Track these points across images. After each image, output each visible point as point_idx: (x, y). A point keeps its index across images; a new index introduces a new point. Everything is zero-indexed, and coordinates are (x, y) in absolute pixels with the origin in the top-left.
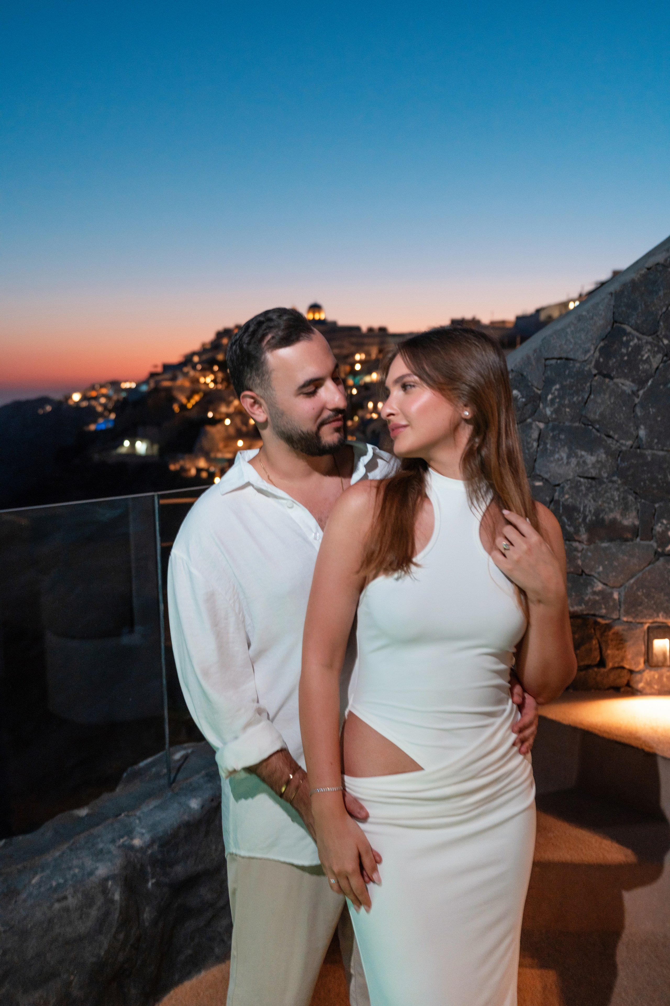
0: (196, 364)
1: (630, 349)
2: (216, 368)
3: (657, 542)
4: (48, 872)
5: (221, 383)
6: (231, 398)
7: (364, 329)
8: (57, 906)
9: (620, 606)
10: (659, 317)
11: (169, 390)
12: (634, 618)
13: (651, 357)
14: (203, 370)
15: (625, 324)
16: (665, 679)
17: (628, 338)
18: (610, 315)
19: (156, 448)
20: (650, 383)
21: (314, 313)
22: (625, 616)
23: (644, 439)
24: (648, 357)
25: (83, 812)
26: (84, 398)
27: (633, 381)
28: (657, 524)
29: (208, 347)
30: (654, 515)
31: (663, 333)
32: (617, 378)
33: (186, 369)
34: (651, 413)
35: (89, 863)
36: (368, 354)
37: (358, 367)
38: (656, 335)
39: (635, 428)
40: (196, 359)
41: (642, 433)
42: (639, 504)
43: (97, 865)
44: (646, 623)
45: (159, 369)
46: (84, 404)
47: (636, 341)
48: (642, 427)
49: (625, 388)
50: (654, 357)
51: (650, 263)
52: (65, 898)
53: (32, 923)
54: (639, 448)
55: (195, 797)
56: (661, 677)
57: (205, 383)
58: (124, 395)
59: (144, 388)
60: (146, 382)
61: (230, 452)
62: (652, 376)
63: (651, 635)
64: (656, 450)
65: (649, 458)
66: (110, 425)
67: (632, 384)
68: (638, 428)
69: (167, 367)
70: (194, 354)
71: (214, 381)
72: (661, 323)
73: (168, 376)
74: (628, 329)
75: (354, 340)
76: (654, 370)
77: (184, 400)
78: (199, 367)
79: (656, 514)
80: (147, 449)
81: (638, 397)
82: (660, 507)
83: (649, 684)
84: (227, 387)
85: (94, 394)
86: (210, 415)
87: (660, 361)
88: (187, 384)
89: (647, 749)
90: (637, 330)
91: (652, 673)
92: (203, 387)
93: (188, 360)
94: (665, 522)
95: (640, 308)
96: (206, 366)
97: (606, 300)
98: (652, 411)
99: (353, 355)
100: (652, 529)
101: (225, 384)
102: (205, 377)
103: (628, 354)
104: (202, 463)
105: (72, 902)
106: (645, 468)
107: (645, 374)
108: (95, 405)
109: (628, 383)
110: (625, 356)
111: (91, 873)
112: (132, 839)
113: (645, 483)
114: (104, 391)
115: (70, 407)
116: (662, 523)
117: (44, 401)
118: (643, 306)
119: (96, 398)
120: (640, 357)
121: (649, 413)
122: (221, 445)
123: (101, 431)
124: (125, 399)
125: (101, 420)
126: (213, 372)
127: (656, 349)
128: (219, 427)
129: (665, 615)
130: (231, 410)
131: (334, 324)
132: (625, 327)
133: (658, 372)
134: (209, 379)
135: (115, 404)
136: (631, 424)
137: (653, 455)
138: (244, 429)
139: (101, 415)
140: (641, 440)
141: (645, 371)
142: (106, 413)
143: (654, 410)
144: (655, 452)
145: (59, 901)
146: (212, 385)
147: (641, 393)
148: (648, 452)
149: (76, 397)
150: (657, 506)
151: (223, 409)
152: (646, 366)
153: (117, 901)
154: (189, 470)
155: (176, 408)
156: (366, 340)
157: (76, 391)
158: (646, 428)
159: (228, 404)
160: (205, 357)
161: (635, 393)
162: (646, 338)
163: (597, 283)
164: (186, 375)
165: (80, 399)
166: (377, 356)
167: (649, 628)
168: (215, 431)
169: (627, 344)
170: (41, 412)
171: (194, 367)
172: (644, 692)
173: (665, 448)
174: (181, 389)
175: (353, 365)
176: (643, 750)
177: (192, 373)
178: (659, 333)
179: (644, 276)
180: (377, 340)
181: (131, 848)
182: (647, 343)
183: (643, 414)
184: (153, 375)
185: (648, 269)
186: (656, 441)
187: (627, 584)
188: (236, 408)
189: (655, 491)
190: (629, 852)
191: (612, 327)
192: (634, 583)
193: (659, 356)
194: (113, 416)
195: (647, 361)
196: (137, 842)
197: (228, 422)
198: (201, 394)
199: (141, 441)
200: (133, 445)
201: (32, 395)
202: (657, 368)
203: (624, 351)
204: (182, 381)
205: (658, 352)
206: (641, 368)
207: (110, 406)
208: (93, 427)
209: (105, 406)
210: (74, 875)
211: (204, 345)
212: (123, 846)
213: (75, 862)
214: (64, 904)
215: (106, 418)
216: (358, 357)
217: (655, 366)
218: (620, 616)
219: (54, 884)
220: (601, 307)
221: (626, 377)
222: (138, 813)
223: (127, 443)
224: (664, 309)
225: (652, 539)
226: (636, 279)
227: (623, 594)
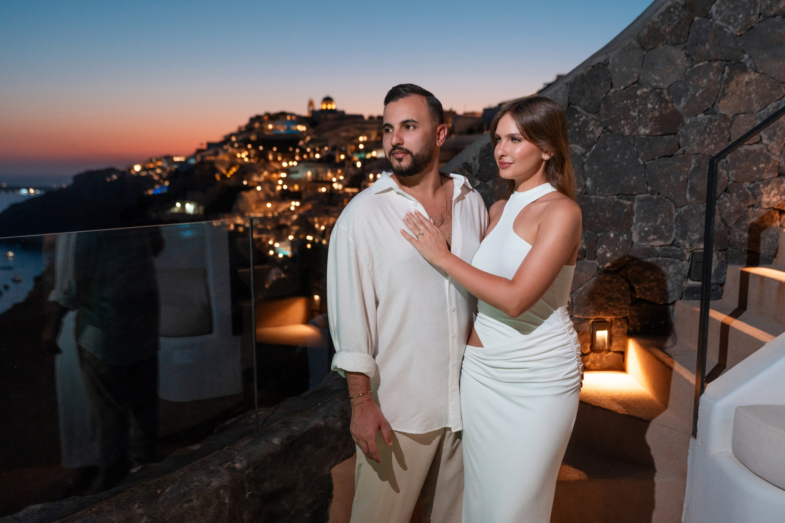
0: (233, 143)
1: (580, 123)
2: (249, 146)
3: (599, 261)
4: (176, 484)
5: (254, 158)
6: (262, 170)
7: (366, 117)
8: (186, 505)
9: (573, 307)
10: (600, 101)
11: (212, 163)
12: (583, 315)
13: (595, 130)
14: (239, 147)
15: (576, 105)
16: (604, 359)
17: (579, 115)
18: (566, 99)
19: (201, 208)
20: (594, 148)
21: (327, 104)
22: (576, 314)
23: (590, 187)
24: (593, 129)
25: (197, 447)
26: (144, 169)
27: (582, 146)
28: (599, 248)
29: (243, 129)
30: (597, 241)
31: (604, 112)
32: (572, 144)
33: (225, 147)
34: (595, 169)
35: (204, 478)
36: (369, 136)
37: (361, 146)
38: (598, 114)
39: (584, 180)
40: (234, 139)
41: (589, 183)
42: (586, 234)
43: (212, 480)
44: (591, 319)
45: (204, 147)
46: (144, 174)
47: (584, 117)
48: (589, 179)
49: (576, 151)
50: (597, 129)
51: (595, 62)
52: (191, 500)
53: (169, 517)
54: (586, 194)
55: (276, 436)
56: (601, 357)
57: (241, 157)
58: (175, 166)
59: (192, 161)
60: (194, 156)
61: (261, 212)
62: (595, 143)
63: (594, 327)
64: (598, 195)
65: (594, 201)
66: (165, 190)
67: (582, 149)
68: (585, 180)
69: (210, 145)
70: (232, 135)
71: (248, 156)
72: (602, 105)
73: (211, 152)
74: (579, 109)
75: (358, 125)
76: (596, 139)
77: (224, 171)
78: (236, 145)
79: (598, 241)
80: (194, 209)
81: (586, 157)
82: (601, 236)
83: (593, 362)
84: (258, 161)
85: (151, 166)
86: (245, 183)
87: (601, 132)
88: (227, 158)
89: (593, 404)
90: (584, 109)
91: (595, 354)
92: (239, 161)
93: (227, 140)
94: (604, 246)
95: (587, 94)
96: (242, 144)
97: (563, 89)
98: (596, 167)
99: (357, 137)
100: (595, 252)
101: (257, 159)
102: (241, 153)
103: (579, 127)
104: (239, 221)
105: (196, 503)
106: (591, 208)
107: (590, 141)
108: (153, 174)
109: (579, 147)
110: (576, 128)
111: (208, 485)
112: (234, 463)
113: (591, 219)
114: (160, 164)
115: (132, 176)
116: (603, 248)
117: (111, 171)
118: (590, 93)
119: (153, 169)
120: (587, 129)
121: (594, 168)
122: (254, 207)
123: (158, 194)
124: (176, 169)
125: (157, 187)
126: (247, 149)
127: (598, 124)
128: (252, 193)
129: (604, 313)
130: (262, 179)
131: (342, 113)
132: (577, 107)
133: (599, 140)
134: (244, 155)
135: (168, 175)
136: (581, 177)
137: (596, 199)
138: (272, 194)
139: (158, 182)
140: (588, 188)
141: (590, 139)
142: (162, 181)
143: (597, 167)
144: (597, 197)
145: (187, 502)
146: (246, 160)
147: (588, 154)
148: (593, 197)
149: (137, 168)
150: (599, 235)
151: (256, 178)
152: (591, 136)
153: (227, 504)
154: (229, 226)
155: (218, 177)
156: (368, 126)
157: (137, 163)
158: (591, 180)
159: (260, 174)
160: (241, 138)
161: (583, 155)
162: (591, 116)
163: (545, 84)
164: (226, 151)
165: (140, 170)
166: (376, 138)
167: (593, 322)
168: (249, 196)
169: (578, 120)
170: (108, 180)
171: (232, 146)
172: (590, 368)
173: (605, 194)
174: (222, 162)
175: (357, 145)
176: (590, 404)
177: (230, 150)
178: (600, 112)
179: (590, 71)
180: (376, 126)
181: (234, 469)
182: (592, 119)
183: (589, 169)
184: (199, 151)
185: (593, 67)
186: (598, 189)
187: (577, 291)
188: (265, 177)
189: (598, 225)
190: (582, 473)
191: (568, 108)
192: (582, 290)
193: (601, 129)
194: (167, 183)
195: (592, 132)
196: (238, 465)
197: (259, 188)
198: (238, 167)
199: (190, 203)
200: (183, 206)
201: (101, 167)
202: (599, 137)
203: (576, 124)
204: (222, 156)
205: (600, 126)
206: (588, 137)
207: (165, 175)
208: (151, 192)
209: (160, 175)
210: (196, 486)
211: (240, 128)
212: (228, 468)
213: (195, 479)
214: (191, 504)
215: (162, 185)
216: (361, 139)
217: (598, 135)
218: (572, 314)
219: (182, 491)
220: (560, 93)
221: (577, 143)
222: (236, 447)
223: (178, 205)
224: (604, 95)
225: (595, 259)
226: (585, 74)
227: (574, 298)
